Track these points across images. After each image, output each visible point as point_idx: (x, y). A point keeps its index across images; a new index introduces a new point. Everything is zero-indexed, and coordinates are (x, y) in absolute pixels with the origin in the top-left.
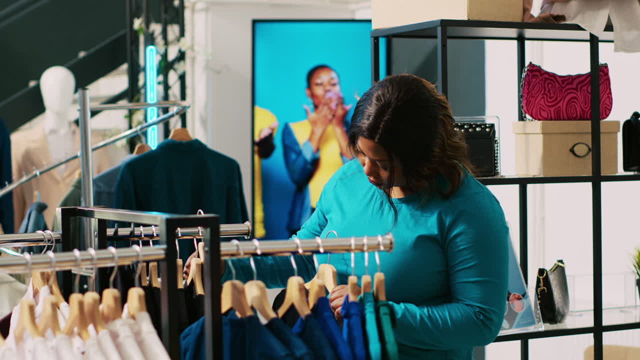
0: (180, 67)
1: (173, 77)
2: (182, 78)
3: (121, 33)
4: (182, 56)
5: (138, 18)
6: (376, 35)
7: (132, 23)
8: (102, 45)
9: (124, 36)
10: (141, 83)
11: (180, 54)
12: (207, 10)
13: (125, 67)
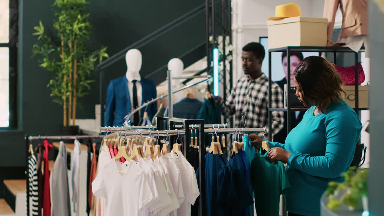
0: (229, 58)
1: (227, 62)
2: (231, 63)
3: (204, 43)
4: (231, 53)
5: (211, 36)
6: (270, 51)
7: (209, 38)
8: (197, 47)
9: (205, 44)
10: (212, 65)
11: (229, 53)
12: (242, 32)
13: (206, 58)
